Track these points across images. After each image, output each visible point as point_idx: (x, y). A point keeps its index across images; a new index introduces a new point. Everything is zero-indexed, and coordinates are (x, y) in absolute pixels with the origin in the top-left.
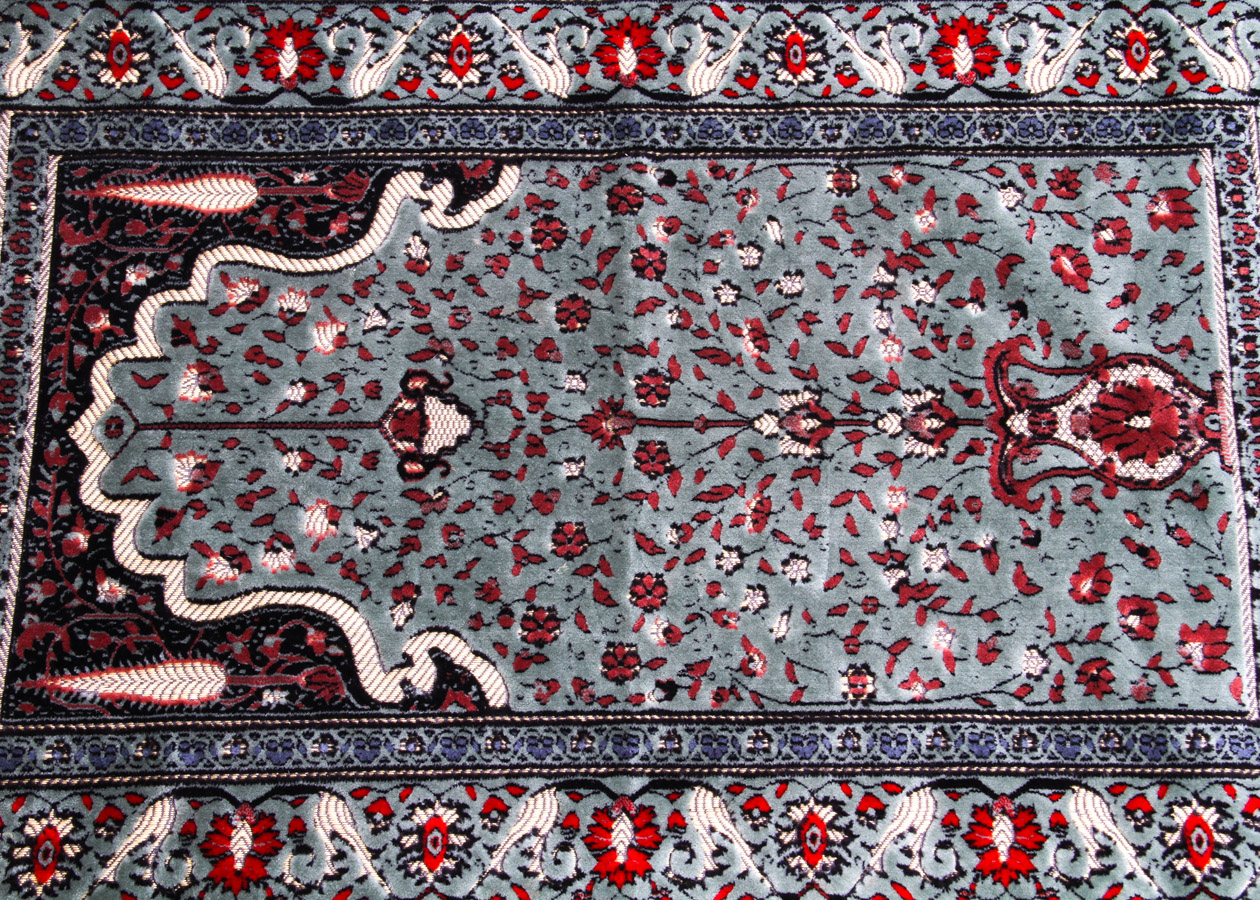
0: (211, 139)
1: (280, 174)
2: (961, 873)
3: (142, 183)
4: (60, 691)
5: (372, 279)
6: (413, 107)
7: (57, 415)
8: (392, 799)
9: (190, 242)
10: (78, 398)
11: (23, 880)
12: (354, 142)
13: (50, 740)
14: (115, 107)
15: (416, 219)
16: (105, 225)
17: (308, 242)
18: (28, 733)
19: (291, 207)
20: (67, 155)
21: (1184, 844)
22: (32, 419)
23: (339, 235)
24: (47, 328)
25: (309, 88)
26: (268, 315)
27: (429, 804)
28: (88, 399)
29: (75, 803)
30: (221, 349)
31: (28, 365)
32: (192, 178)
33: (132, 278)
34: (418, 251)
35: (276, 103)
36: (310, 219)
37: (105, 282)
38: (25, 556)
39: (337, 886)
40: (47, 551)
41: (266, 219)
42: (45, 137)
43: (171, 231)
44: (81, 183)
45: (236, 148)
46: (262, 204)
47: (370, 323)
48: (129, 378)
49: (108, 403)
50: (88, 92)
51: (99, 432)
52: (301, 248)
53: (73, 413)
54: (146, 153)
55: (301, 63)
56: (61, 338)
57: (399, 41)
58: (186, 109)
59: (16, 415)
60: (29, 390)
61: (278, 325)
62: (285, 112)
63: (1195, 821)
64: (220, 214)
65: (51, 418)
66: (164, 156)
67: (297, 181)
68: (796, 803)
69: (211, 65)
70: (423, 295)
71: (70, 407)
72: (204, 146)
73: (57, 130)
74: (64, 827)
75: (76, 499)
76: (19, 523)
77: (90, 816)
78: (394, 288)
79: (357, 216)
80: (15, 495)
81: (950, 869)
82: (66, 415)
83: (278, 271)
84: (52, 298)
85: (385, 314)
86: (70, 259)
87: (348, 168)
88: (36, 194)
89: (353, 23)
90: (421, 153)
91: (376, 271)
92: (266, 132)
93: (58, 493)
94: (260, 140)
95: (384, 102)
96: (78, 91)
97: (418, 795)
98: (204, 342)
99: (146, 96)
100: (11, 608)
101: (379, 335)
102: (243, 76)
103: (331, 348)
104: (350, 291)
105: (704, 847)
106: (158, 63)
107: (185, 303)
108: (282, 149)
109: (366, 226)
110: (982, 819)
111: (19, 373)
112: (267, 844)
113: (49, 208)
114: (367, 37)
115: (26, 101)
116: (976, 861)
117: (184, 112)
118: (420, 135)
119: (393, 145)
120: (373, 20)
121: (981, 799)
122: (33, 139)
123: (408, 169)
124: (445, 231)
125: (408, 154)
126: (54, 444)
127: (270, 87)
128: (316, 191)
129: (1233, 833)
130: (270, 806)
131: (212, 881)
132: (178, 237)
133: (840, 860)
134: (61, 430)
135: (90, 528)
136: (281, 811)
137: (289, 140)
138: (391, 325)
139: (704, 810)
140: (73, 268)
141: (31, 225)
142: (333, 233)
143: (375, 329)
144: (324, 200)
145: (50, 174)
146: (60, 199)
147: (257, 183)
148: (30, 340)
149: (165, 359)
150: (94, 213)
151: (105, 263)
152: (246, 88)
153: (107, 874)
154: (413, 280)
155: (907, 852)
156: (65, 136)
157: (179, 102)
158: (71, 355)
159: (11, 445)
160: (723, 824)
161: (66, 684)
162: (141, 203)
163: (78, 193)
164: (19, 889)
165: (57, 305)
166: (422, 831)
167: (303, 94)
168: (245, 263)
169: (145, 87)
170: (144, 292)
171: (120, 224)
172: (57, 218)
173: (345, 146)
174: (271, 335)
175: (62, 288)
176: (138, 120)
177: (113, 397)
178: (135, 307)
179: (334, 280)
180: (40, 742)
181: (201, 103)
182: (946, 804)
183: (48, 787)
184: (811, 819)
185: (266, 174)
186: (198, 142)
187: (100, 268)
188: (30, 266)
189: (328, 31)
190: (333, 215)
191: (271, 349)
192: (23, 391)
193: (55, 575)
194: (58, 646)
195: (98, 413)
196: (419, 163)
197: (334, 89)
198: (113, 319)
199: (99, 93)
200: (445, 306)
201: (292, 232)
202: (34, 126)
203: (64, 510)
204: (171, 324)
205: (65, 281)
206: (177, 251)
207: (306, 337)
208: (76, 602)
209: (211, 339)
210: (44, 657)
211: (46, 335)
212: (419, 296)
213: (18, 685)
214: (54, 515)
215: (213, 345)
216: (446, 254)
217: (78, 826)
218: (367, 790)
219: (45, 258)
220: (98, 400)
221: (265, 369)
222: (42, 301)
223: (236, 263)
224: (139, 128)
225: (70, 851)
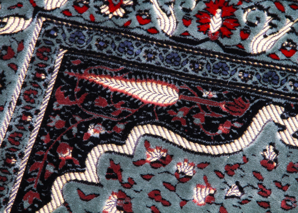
0: (158, 59)
1: (195, 89)
3: (111, 76)
5: (238, 165)
6: (287, 66)
9: (131, 118)
10: (41, 197)
12: (245, 80)
14: (106, 28)
15: (274, 135)
16: (83, 96)
17: (203, 134)
19: (198, 110)
20: (70, 50)
22: (11, 204)
23: (223, 134)
24: (34, 150)
25: (225, 42)
26: (168, 172)
28: (47, 199)
30: (135, 187)
31: (17, 170)
32: (141, 80)
33: (91, 132)
34: (270, 155)
35: (202, 46)
36: (208, 120)
37: (75, 130)
41: (180, 114)
42: (60, 37)
43: (121, 109)
44: (75, 68)
45: (172, 68)
46: (180, 105)
47: (230, 193)
48: (76, 192)
49: (59, 204)
50: (92, 16)
52: (198, 137)
53: (36, 205)
54: (118, 59)
55: (223, 26)
56: (40, 158)
57: (288, 25)
58: (147, 38)
60: (14, 186)
61: (173, 180)
62: (206, 53)
64: (153, 105)
65: (22, 206)
66: (128, 63)
67: (205, 95)
69: (169, 16)
70: (268, 183)
71: (35, 201)
72: (153, 63)
73: (68, 35)
78: (251, 175)
79: (237, 125)
82: (32, 206)
83: (181, 147)
84: (41, 133)
85: (241, 189)
86: (58, 112)
87: (238, 94)
88: (47, 69)
89: (261, 8)
90: (286, 95)
91: (241, 161)
92: (192, 62)
94: (187, 66)
95: (269, 60)
96: (86, 15)
98: (126, 180)
99: (126, 26)
101: (235, 202)
102: (187, 26)
103: (203, 202)
104: (223, 170)
106: (138, 8)
107: (119, 153)
108: (200, 74)
109: (241, 132)
111: (10, 174)
113: (52, 79)
114: (268, 19)
115: (54, 14)
117: (145, 40)
118: (288, 84)
119: (269, 86)
120: (274, 9)
122: (53, 37)
123: (275, 104)
124: (290, 146)
125: (278, 94)
127: (201, 36)
128: (215, 104)
132: (125, 113)
137: (205, 70)
138: (243, 197)
140: (58, 118)
141: (39, 87)
142: (219, 132)
143: (233, 197)
144: (218, 110)
145: (58, 60)
146: (60, 75)
147: (180, 92)
148: (22, 155)
149: (99, 185)
150: (78, 88)
151: (78, 119)
152: (187, 33)
154: (264, 172)
156: (72, 39)
157: (145, 33)
158: (44, 170)
162: (107, 88)
163: (72, 74)
165: (43, 138)
167: (220, 44)
168: (161, 138)
169: (126, 20)
170: (96, 142)
171: (92, 98)
172: (56, 86)
173: (239, 81)
174: (167, 185)
175: (49, 128)
176: (118, 39)
177: (63, 201)
178: (89, 149)
179: (214, 161)
181: (158, 37)
185: (186, 87)
186: (150, 59)
187: (74, 121)
188: (32, 111)
189: (245, 10)
190: (222, 121)
191: (165, 194)
192: (10, 185)
195: (51, 209)
196: (283, 101)
197: (240, 45)
198: (74, 154)
199: (98, 18)
200: (281, 193)
201: (194, 125)
202: (55, 29)
204: (108, 165)
205: (51, 124)
206: (123, 121)
207: (189, 192)
209: (130, 179)
211: (32, 155)
212: (265, 183)
215: (131, 183)
216: (289, 160)
219: (43, 108)
220: (53, 201)
221: (159, 205)
222: (35, 134)
223: (156, 136)
224: (117, 44)
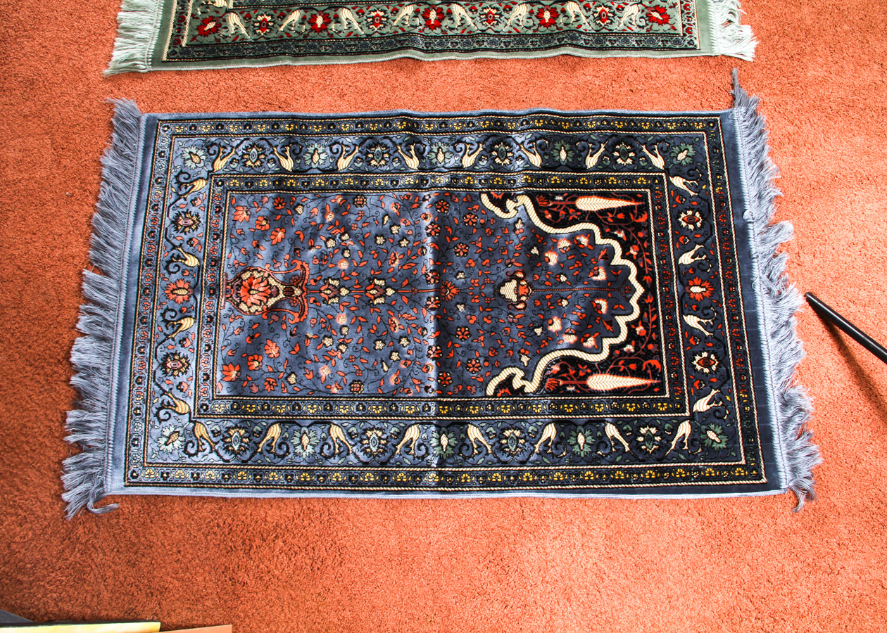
2: (534, 25)
8: (364, 9)
11: (257, 31)
21: (600, 17)
27: (375, 11)
29: (272, 12)
39: (349, 31)
63: (603, 10)
68: (485, 8)
74: (269, 19)
77: (276, 15)
81: (531, 24)
97: (372, 8)
105: (458, 19)
110: (541, 12)
112: (327, 20)
116: (539, 22)
121: (541, 6)
129: (614, 13)
130: (327, 11)
131: (311, 30)
133: (498, 21)
136: (332, 13)
139: (457, 10)
153: (282, 29)
155: (518, 20)
160: (463, 12)
164: (257, 34)
166: (373, 18)
182: (530, 7)
183: (264, 8)
184: (490, 12)
217: (272, 18)
218: (356, 7)
225: (270, 24)
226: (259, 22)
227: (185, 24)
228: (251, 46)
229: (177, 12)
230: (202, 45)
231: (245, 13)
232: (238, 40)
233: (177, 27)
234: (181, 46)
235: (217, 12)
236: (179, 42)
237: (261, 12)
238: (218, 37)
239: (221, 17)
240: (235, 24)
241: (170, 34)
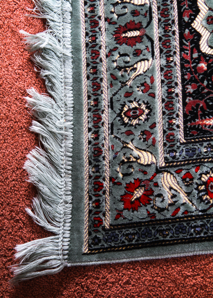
4: (206, 125)
7: (186, 19)
11: (204, 198)
13: (205, 144)
18: (196, 142)
38: (183, 75)
40: (191, 72)
51: (204, 23)
59: (170, 22)
75: (199, 51)
76: (178, 63)
80: (175, 53)
93: (192, 49)
100: (181, 96)
126: (187, 31)
134: (188, 25)
135: (207, 61)
159: (170, 34)
161: (208, 122)
164: (204, 201)
180: (202, 145)
183: (208, 162)
193: (196, 81)
194: (202, 108)
203: (195, 55)
208: (206, 91)
210: (197, 113)
213: (189, 124)
214: (192, 58)
226: (204, 183)
227: (104, 193)
228: (199, 223)
229: (90, 177)
230: (131, 225)
231: (184, 172)
232: (180, 214)
233: (94, 198)
234: (104, 228)
235: (145, 173)
236: (101, 222)
237: (205, 169)
238: (151, 211)
239: (151, 180)
240: (171, 188)
241: (86, 211)
